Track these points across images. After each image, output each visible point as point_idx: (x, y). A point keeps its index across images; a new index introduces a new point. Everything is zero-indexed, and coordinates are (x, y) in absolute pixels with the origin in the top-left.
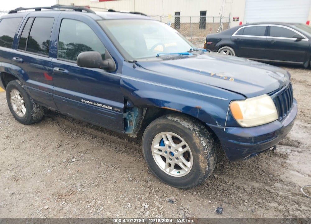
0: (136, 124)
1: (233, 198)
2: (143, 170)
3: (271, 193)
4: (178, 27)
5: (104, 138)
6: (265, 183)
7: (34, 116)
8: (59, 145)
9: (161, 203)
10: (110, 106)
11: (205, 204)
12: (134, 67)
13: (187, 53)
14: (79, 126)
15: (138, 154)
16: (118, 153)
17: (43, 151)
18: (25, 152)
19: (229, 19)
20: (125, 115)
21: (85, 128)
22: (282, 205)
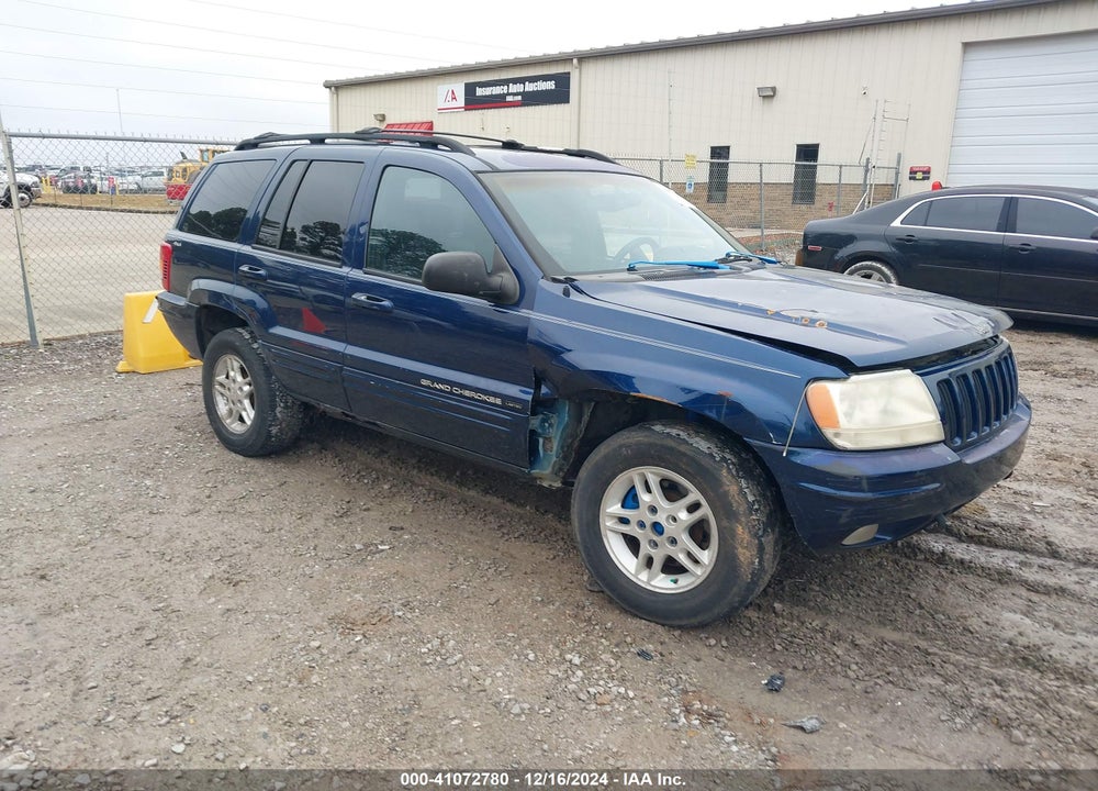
0: (562, 447)
1: (818, 658)
2: (572, 582)
3: (929, 654)
4: (718, 195)
5: (469, 500)
6: (917, 632)
7: (274, 430)
8: (342, 511)
9: (617, 657)
10: (495, 395)
11: (736, 668)
12: (567, 293)
13: (716, 264)
14: (398, 469)
15: (562, 543)
16: (506, 537)
17: (299, 521)
18: (251, 521)
19: (897, 174)
20: (535, 422)
21: (415, 472)
22: (956, 683)
